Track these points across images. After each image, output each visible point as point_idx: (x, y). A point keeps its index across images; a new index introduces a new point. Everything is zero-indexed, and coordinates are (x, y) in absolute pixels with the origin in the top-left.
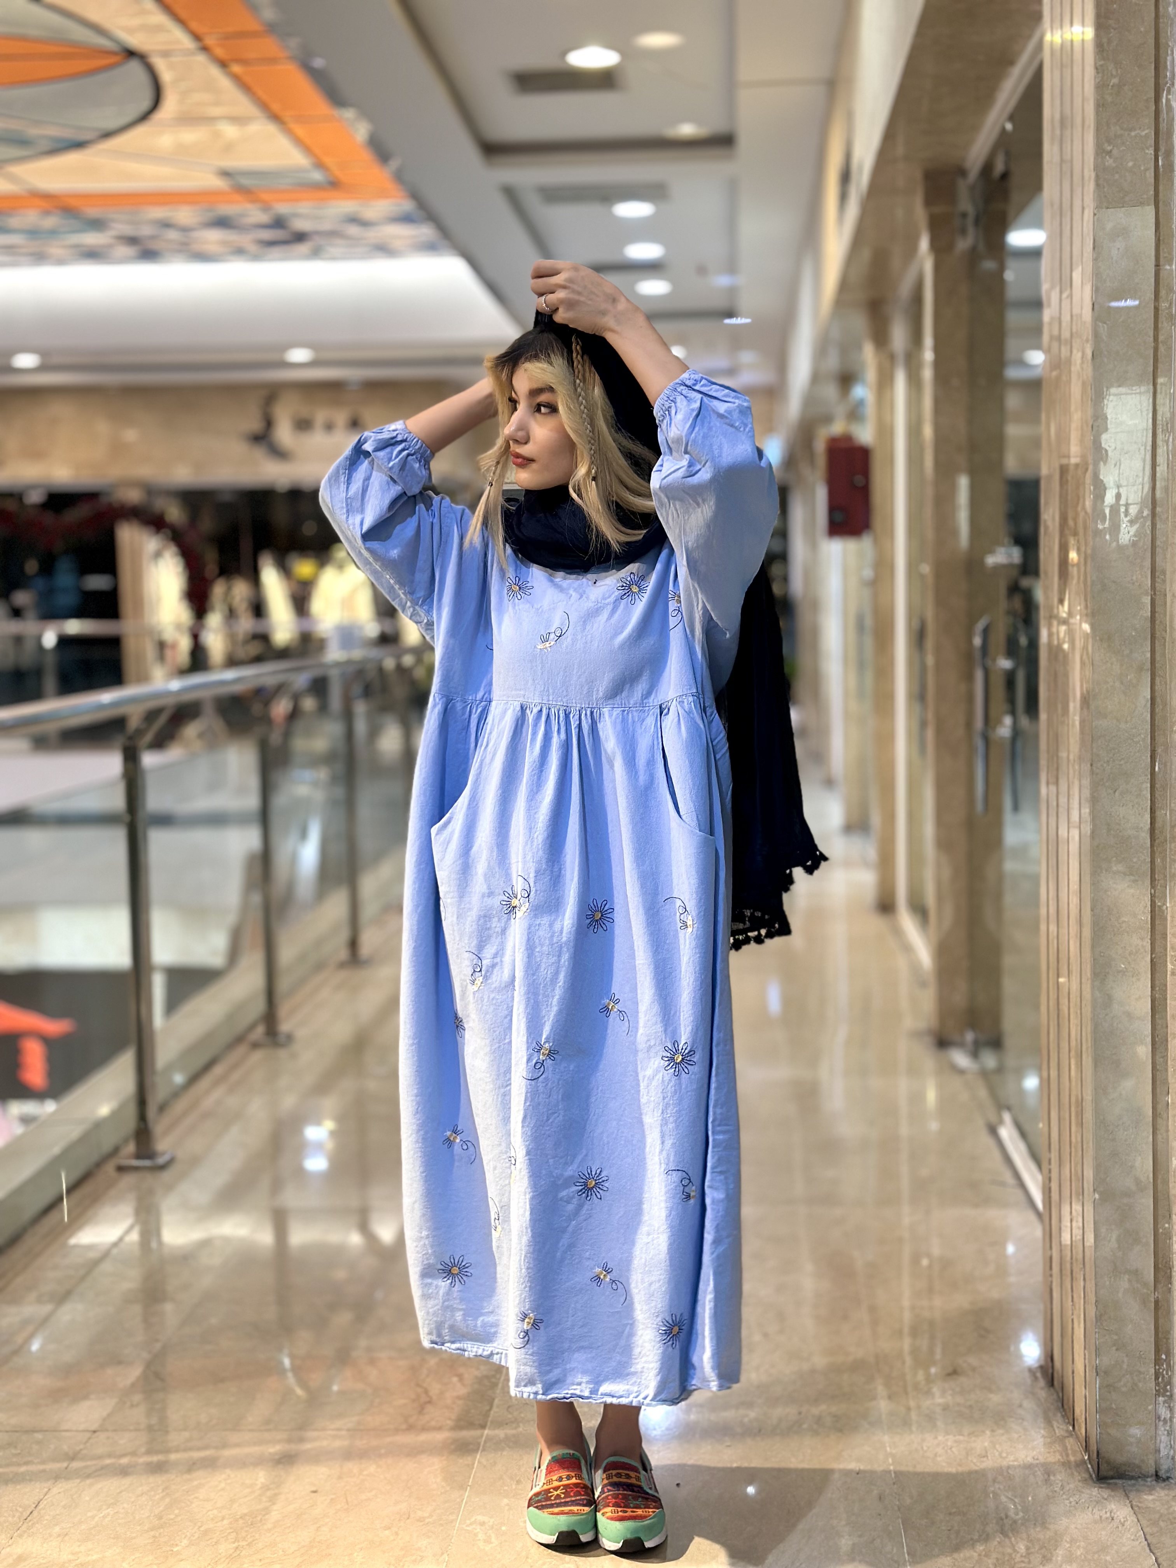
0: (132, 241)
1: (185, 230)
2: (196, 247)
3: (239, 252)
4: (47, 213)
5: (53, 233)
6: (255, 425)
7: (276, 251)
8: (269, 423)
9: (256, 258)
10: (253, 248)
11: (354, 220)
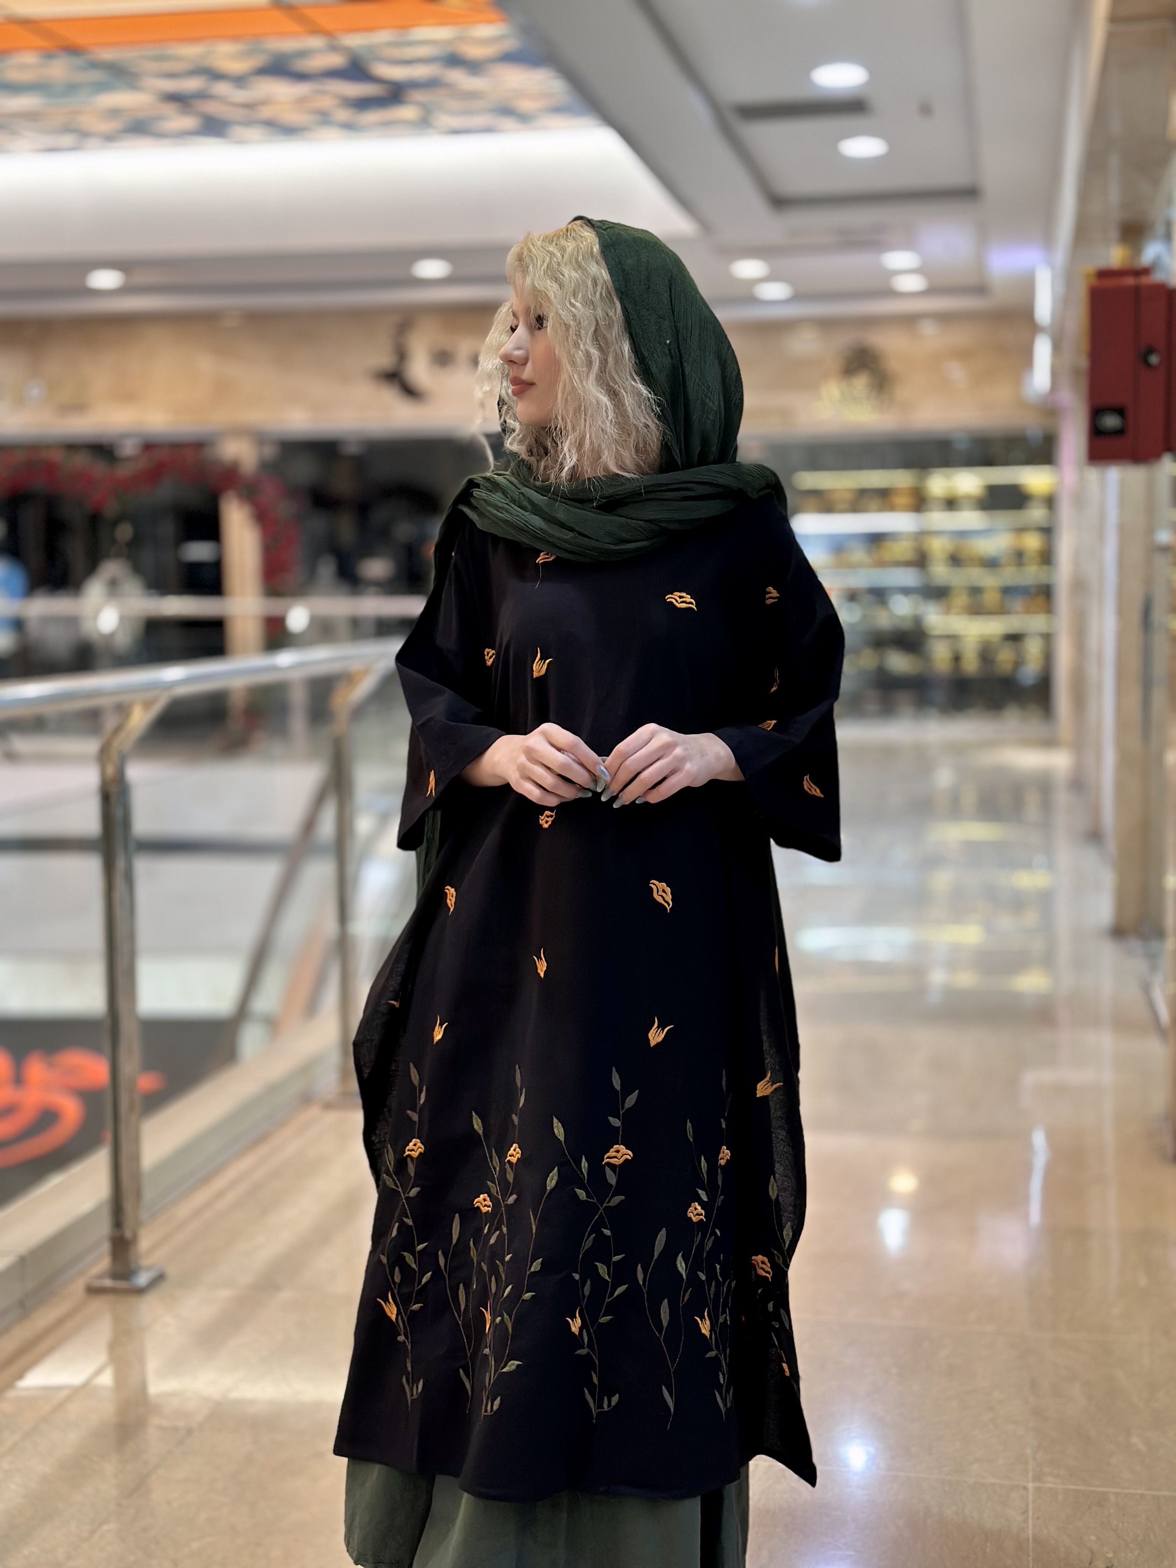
0: (178, 99)
1: (239, 81)
2: (266, 112)
3: (324, 119)
4: (48, 55)
5: (71, 88)
6: (384, 360)
7: (372, 116)
8: (402, 355)
9: (349, 126)
10: (343, 115)
11: (454, 60)
